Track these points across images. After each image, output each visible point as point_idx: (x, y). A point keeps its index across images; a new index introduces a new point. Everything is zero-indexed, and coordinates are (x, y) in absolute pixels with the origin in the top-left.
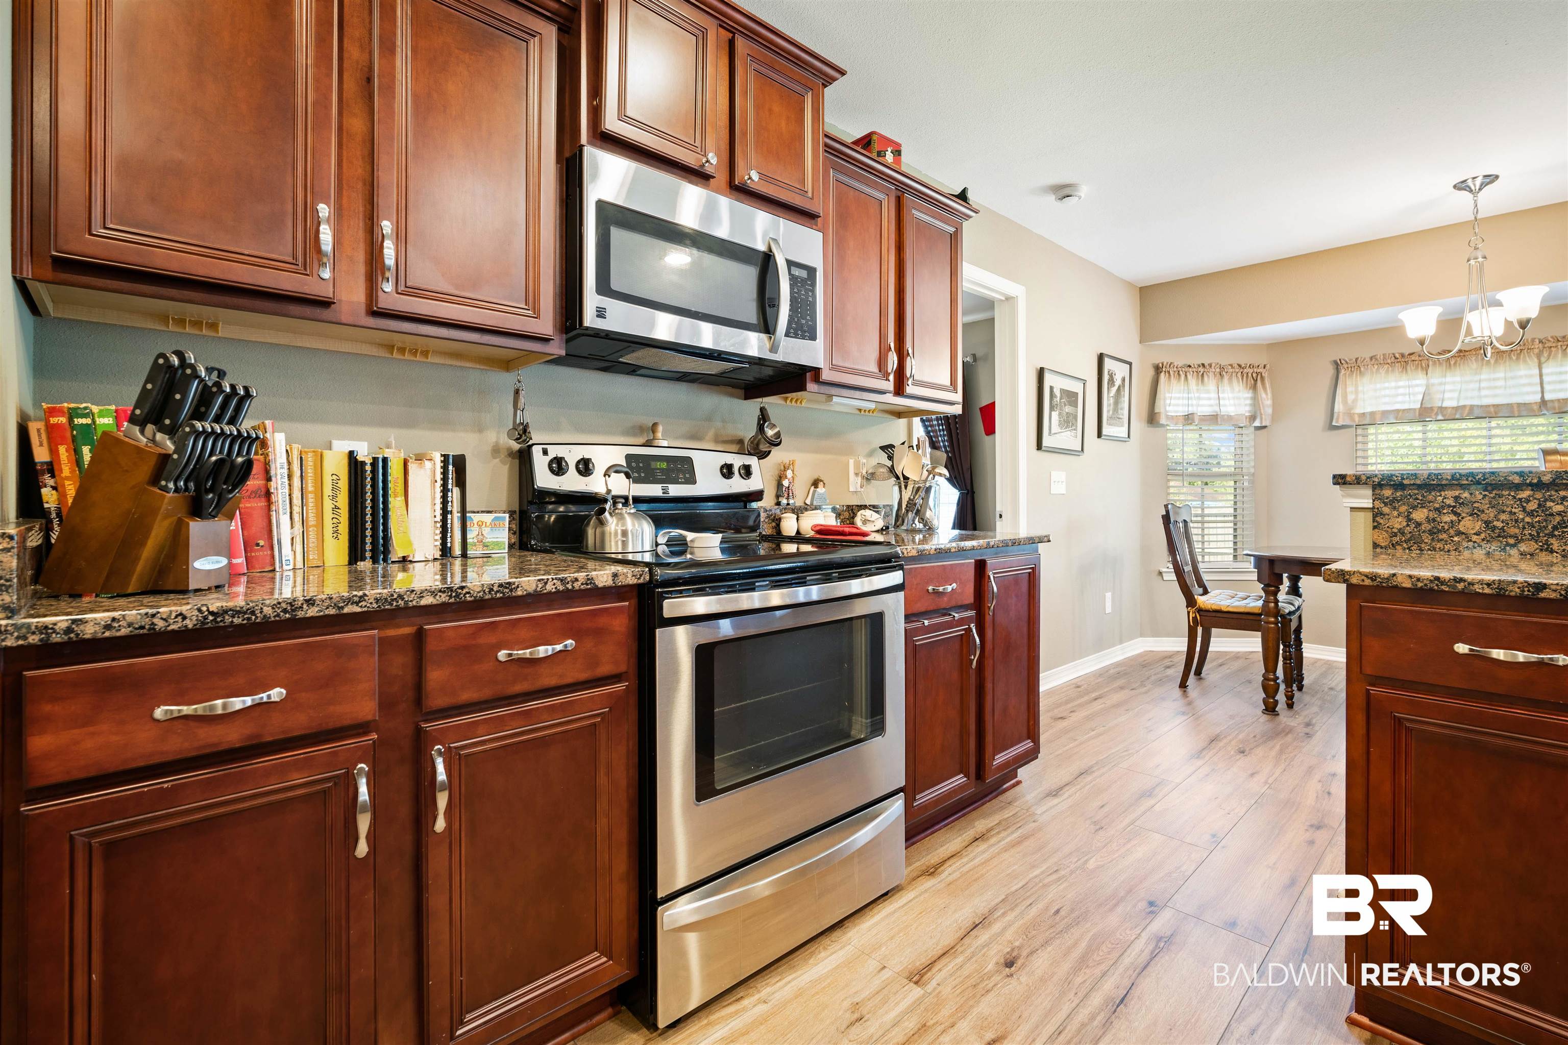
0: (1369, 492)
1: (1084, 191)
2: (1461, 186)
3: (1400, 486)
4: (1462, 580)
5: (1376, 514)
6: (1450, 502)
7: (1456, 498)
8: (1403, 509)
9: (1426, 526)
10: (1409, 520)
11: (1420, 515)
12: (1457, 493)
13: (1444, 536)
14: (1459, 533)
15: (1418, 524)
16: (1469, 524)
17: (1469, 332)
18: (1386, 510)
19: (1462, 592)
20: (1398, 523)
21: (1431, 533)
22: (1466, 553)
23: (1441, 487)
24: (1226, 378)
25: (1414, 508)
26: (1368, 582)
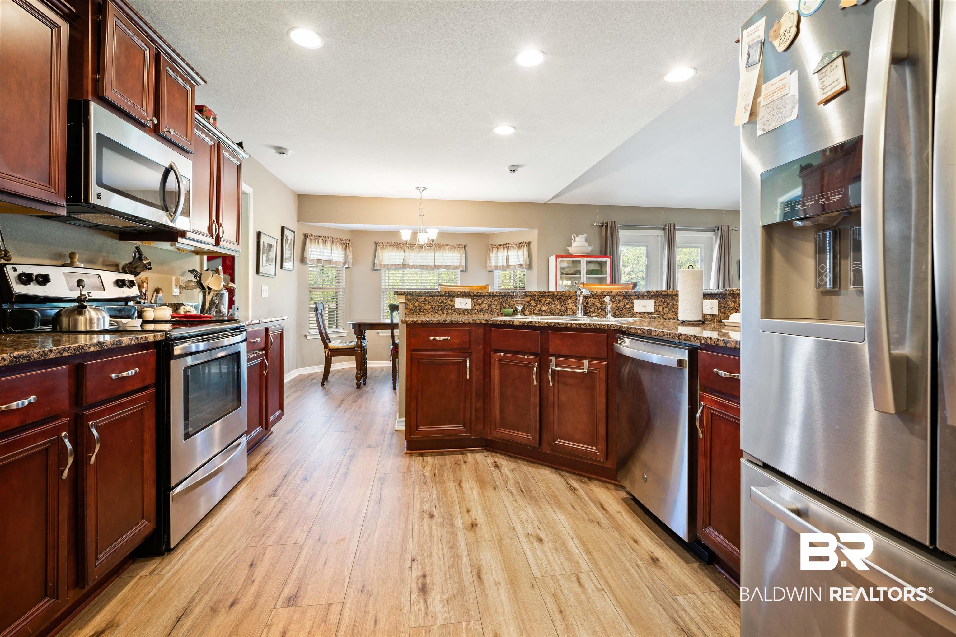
0: (404, 297)
1: (290, 152)
2: (417, 188)
3: (412, 295)
4: (431, 320)
5: (406, 304)
6: (423, 300)
7: (425, 299)
8: (413, 302)
9: (418, 308)
10: (414, 306)
11: (416, 304)
12: (425, 297)
13: (422, 310)
14: (425, 309)
15: (416, 307)
16: (428, 307)
17: (419, 241)
18: (408, 303)
19: (431, 324)
20: (411, 307)
21: (419, 309)
22: (427, 315)
23: (421, 296)
24: (335, 244)
25: (415, 302)
26: (412, 323)
